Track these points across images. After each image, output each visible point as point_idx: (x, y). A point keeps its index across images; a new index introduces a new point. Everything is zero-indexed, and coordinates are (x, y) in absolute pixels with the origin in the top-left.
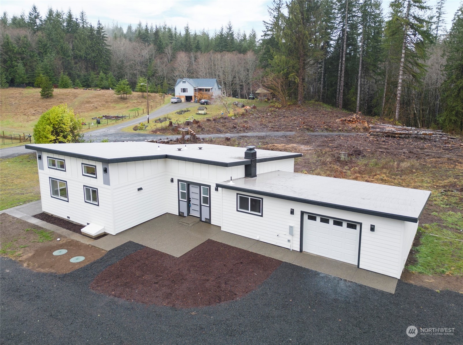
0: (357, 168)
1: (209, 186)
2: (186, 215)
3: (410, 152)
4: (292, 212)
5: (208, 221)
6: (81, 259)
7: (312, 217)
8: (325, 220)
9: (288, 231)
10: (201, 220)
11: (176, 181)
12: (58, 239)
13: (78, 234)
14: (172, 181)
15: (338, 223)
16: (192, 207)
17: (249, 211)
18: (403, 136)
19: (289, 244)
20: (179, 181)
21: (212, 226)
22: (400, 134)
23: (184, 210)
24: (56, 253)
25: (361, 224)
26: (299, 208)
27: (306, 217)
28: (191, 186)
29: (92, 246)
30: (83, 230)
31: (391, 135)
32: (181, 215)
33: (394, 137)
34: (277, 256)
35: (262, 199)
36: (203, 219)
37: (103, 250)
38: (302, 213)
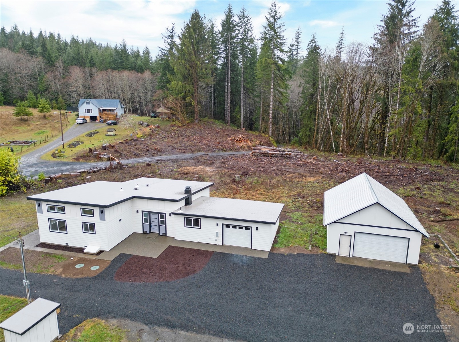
0: (246, 186)
1: (165, 214)
2: (148, 232)
3: (278, 170)
4: (217, 225)
5: (165, 235)
6: (97, 267)
7: (228, 226)
8: (234, 227)
9: (216, 235)
10: (159, 235)
11: (140, 212)
12: (72, 259)
13: (82, 254)
14: (138, 212)
15: (241, 228)
16: (153, 227)
17: (193, 227)
18: (273, 155)
19: (216, 242)
20: (142, 211)
21: (167, 238)
22: (272, 154)
23: (147, 229)
24: (77, 266)
25: (252, 227)
26: (221, 222)
27: (224, 226)
28: (151, 214)
29: (98, 259)
30: (85, 251)
31: (265, 155)
32: (144, 233)
33: (268, 156)
34: (211, 249)
35: (200, 219)
36: (161, 234)
37: (107, 260)
38: (223, 224)
